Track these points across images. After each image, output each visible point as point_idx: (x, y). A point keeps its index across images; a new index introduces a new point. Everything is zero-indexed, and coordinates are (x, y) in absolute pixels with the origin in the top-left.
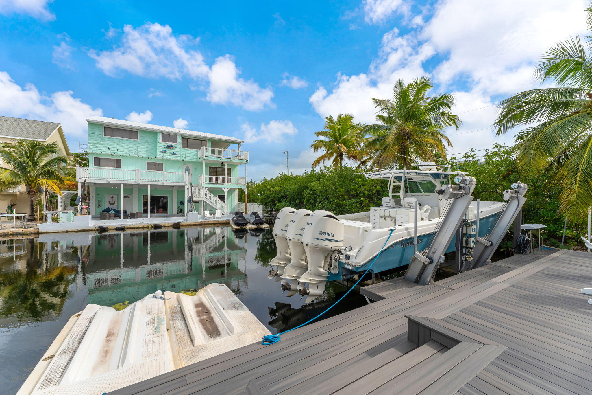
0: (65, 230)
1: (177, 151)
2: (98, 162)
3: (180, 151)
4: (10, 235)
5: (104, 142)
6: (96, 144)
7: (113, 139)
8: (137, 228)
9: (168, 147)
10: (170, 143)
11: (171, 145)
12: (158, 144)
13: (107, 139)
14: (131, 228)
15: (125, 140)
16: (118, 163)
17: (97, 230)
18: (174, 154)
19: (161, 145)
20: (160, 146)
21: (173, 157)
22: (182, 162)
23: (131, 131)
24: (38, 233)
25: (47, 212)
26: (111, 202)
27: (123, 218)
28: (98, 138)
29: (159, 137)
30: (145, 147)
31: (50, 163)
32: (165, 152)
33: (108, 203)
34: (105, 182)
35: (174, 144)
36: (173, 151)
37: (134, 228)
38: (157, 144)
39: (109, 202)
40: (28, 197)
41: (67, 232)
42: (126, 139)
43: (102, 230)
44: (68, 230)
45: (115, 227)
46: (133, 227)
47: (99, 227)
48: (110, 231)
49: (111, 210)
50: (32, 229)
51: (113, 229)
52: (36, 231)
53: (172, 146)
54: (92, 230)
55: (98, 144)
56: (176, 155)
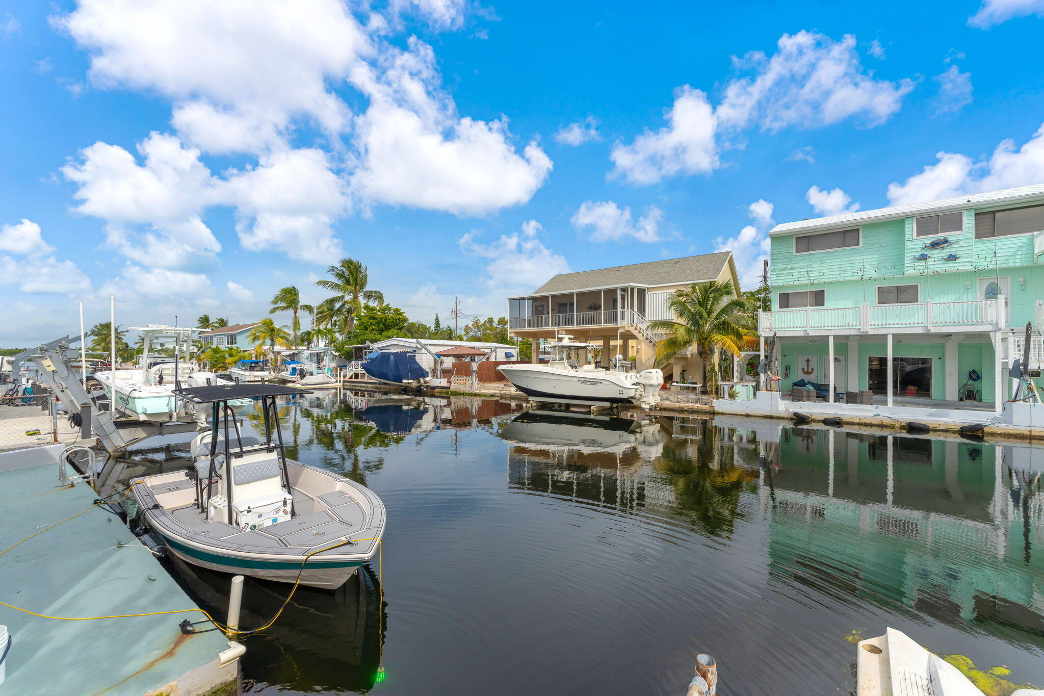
0: (745, 412)
1: (960, 249)
2: (786, 300)
3: (970, 248)
4: (686, 411)
5: (795, 265)
6: (782, 270)
7: (810, 255)
8: (866, 425)
9: (935, 245)
10: (940, 234)
11: (942, 238)
12: (908, 245)
13: (800, 258)
14: (853, 424)
15: (834, 252)
16: (818, 298)
17: (791, 419)
18: (952, 258)
19: (914, 242)
20: (913, 247)
21: (952, 267)
22: (977, 273)
23: (845, 231)
24: (713, 413)
25: (724, 383)
26: (806, 370)
27: (835, 402)
28: (785, 260)
29: (911, 228)
30: (876, 256)
31: (724, 311)
32: (924, 258)
33: (801, 371)
34: (802, 334)
35: (951, 236)
36: (948, 251)
37: (860, 424)
38: (904, 245)
39: (803, 369)
40: (700, 360)
41: (748, 416)
42: (835, 249)
43: (800, 419)
44: (750, 413)
45: (822, 418)
46: (857, 421)
47: (795, 414)
48: (813, 424)
49: (807, 384)
50: (707, 406)
51: (819, 421)
52: (712, 409)
53: (946, 241)
54: (783, 418)
55: (785, 270)
56: (957, 261)
